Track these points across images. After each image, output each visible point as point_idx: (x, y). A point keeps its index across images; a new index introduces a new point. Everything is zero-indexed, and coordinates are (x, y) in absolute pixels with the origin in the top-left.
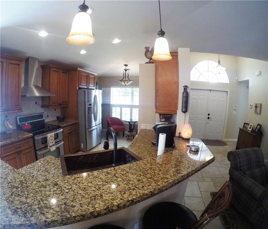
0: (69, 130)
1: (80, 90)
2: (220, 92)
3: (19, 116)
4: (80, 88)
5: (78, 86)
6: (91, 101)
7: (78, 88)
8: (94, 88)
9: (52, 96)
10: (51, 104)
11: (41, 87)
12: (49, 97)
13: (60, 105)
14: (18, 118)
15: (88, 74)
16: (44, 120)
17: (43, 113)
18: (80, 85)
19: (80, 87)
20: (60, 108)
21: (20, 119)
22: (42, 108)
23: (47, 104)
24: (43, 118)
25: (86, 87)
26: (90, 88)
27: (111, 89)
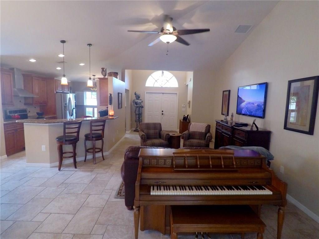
1: (57, 94)
2: (172, 95)
5: (56, 91)
6: (66, 101)
7: (55, 92)
8: (69, 92)
9: (35, 97)
11: (24, 89)
13: (41, 104)
16: (27, 114)
17: (26, 109)
18: (57, 90)
19: (57, 91)
20: (39, 106)
21: (9, 111)
22: (24, 106)
24: (27, 112)
25: (61, 92)
26: (65, 92)
27: (85, 93)
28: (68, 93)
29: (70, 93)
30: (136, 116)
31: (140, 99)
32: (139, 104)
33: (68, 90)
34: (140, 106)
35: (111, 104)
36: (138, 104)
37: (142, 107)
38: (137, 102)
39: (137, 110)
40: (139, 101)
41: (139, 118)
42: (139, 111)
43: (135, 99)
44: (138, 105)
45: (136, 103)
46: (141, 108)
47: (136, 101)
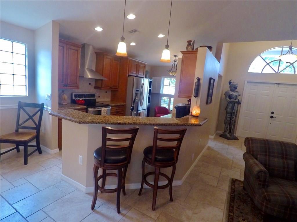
0: (116, 109)
1: (129, 77)
3: (74, 93)
4: (129, 76)
5: (128, 73)
6: (138, 88)
7: (127, 75)
8: (144, 76)
9: (105, 80)
10: (103, 87)
11: (95, 71)
12: (102, 80)
13: (111, 88)
14: (74, 94)
15: (139, 63)
16: (95, 99)
17: (96, 93)
19: (130, 74)
20: (111, 91)
21: (75, 94)
22: (94, 89)
23: (100, 86)
24: (95, 97)
25: (135, 75)
26: (139, 76)
27: (162, 79)
28: (143, 78)
29: (146, 77)
30: (226, 115)
31: (236, 90)
32: (235, 98)
33: (144, 74)
34: (235, 101)
35: (197, 95)
36: (233, 98)
37: (239, 103)
38: (232, 95)
39: (230, 107)
40: (235, 94)
41: (231, 119)
42: (233, 108)
43: (229, 90)
44: (232, 100)
45: (230, 97)
46: (236, 105)
47: (231, 93)
